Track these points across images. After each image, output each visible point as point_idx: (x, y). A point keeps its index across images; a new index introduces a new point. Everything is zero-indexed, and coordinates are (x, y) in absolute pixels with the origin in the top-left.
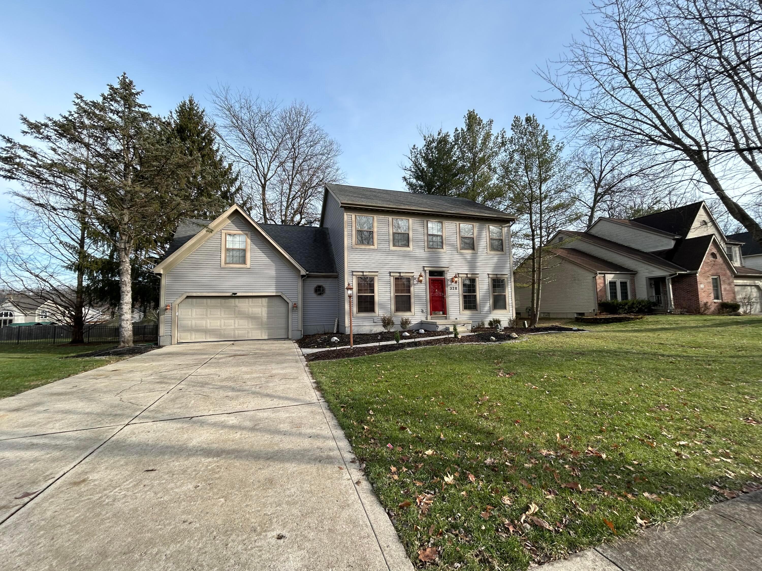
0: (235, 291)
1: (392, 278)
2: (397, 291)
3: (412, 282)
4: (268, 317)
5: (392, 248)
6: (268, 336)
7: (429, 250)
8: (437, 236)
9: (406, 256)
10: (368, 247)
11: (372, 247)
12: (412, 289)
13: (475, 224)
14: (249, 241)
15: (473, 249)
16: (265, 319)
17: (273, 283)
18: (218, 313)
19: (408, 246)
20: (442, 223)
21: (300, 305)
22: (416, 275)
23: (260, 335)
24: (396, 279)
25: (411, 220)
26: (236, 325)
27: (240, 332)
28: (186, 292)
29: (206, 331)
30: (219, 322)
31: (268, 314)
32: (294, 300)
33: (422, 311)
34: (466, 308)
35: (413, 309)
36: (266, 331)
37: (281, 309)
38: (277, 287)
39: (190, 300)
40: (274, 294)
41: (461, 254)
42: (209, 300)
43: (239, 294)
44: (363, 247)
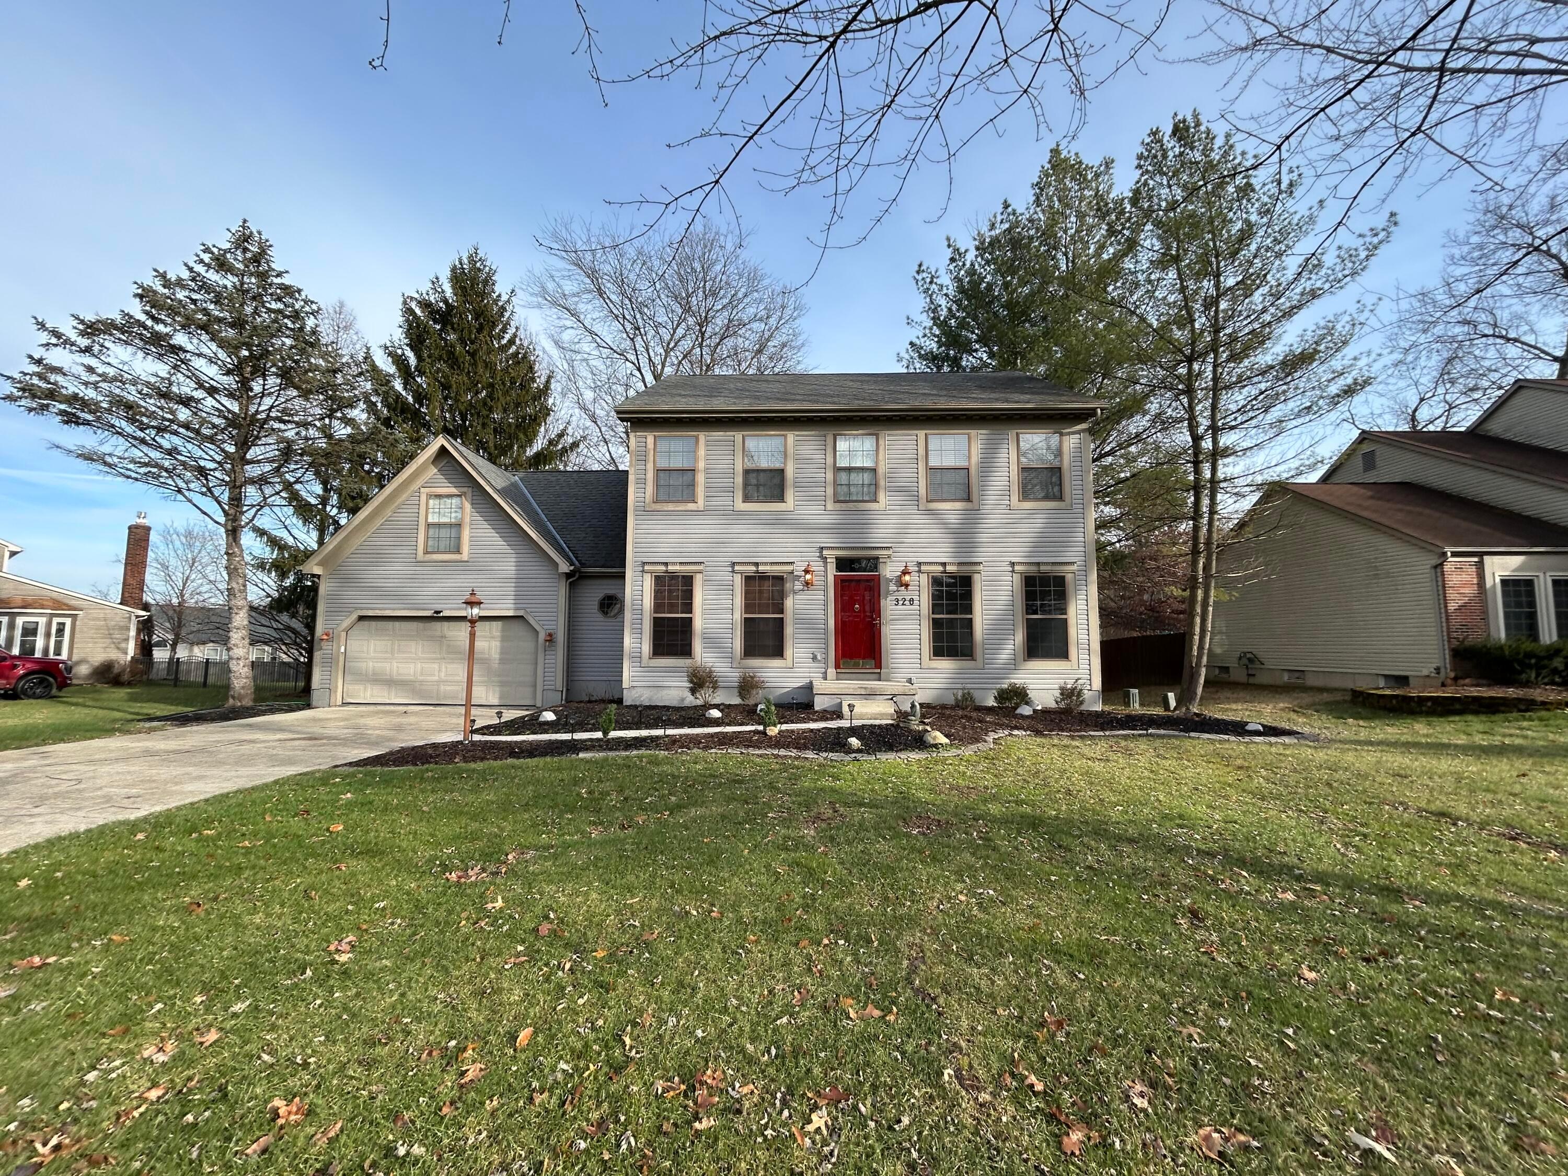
0: (438, 607)
1: (738, 579)
2: (749, 607)
3: (788, 586)
4: (502, 661)
5: (740, 505)
6: (500, 698)
7: (838, 506)
8: (862, 469)
9: (778, 521)
10: (681, 507)
11: (691, 506)
12: (789, 603)
13: (973, 432)
14: (468, 506)
15: (968, 498)
16: (495, 665)
17: (510, 589)
18: (416, 648)
19: (781, 498)
20: (877, 435)
21: (561, 637)
22: (799, 569)
23: (484, 696)
24: (749, 579)
25: (791, 436)
26: (443, 674)
27: (448, 688)
28: (356, 609)
29: (390, 682)
30: (412, 666)
31: (502, 653)
32: (550, 627)
33: (814, 658)
34: (938, 652)
35: (788, 652)
36: (497, 689)
37: (527, 645)
38: (518, 597)
39: (366, 623)
40: (511, 613)
41: (931, 512)
42: (397, 624)
43: (446, 613)
44: (671, 507)
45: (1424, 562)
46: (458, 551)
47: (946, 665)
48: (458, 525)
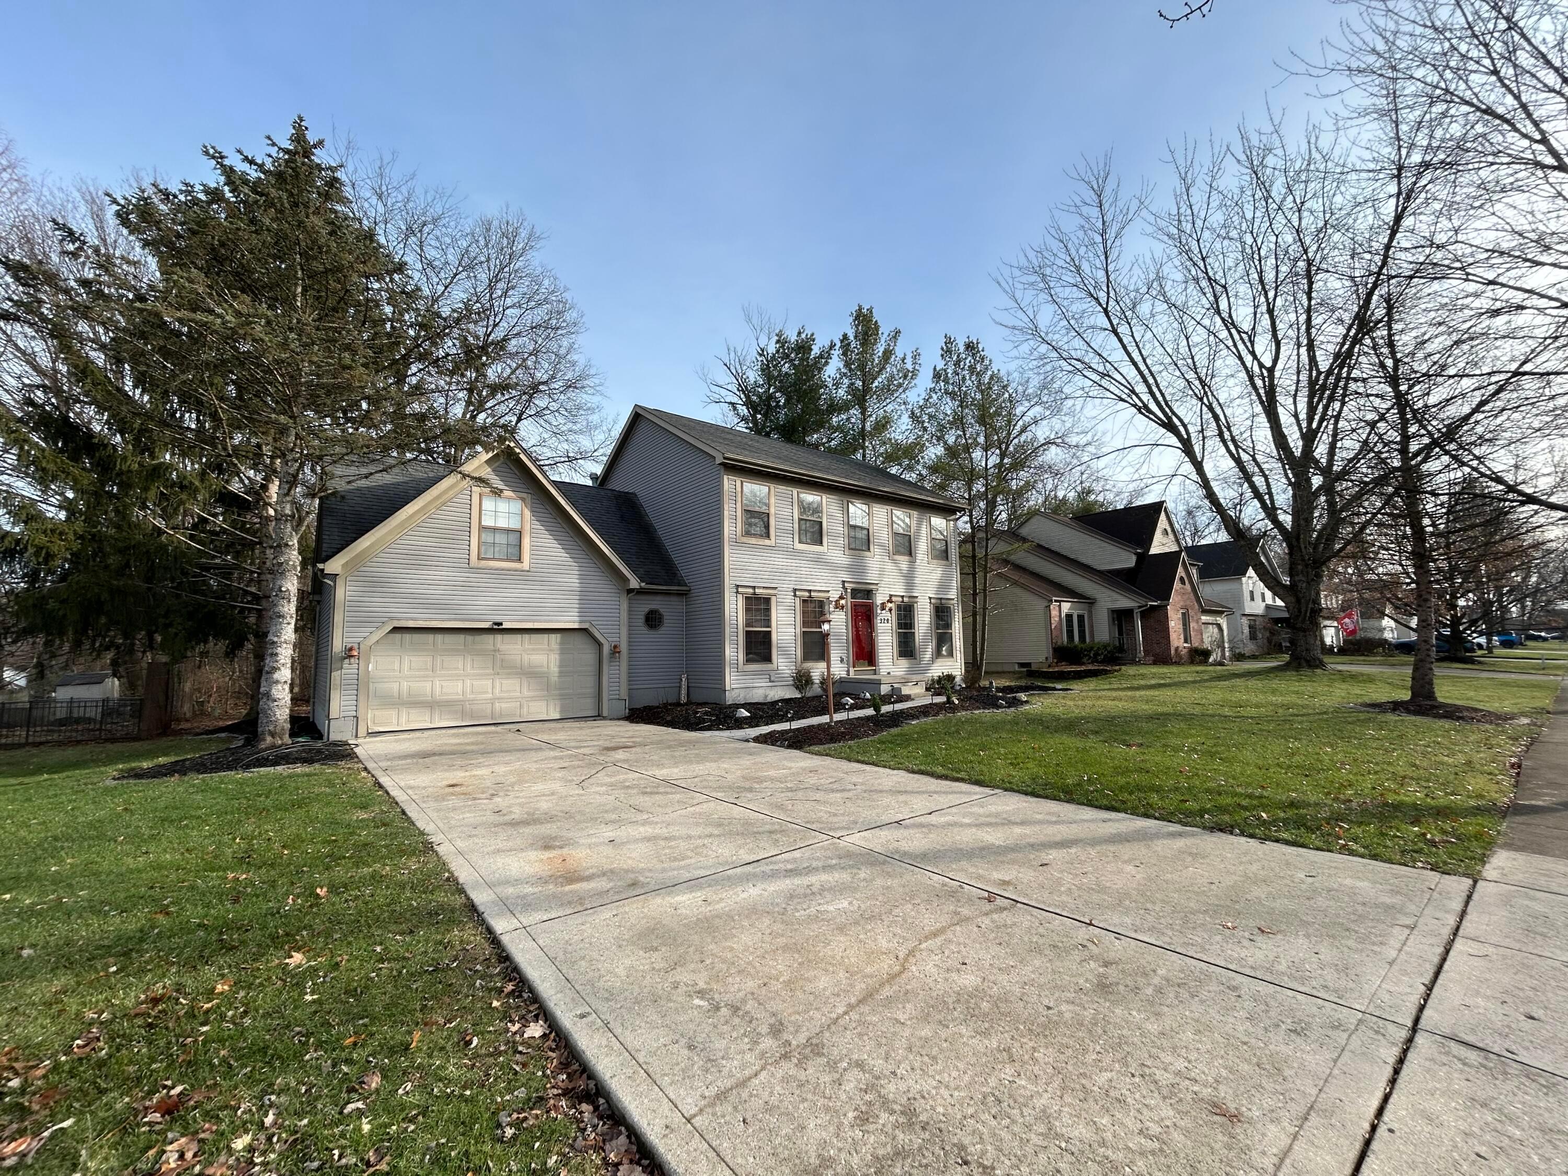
0: (498, 619)
1: (798, 601)
2: (805, 624)
3: (826, 608)
4: (562, 674)
5: (798, 545)
6: (561, 712)
7: (851, 552)
8: (862, 528)
9: (818, 560)
10: (761, 542)
11: (767, 542)
13: (912, 512)
15: (910, 554)
16: (554, 678)
17: (574, 602)
18: (458, 663)
19: (821, 543)
20: (869, 506)
21: (624, 647)
22: (834, 596)
23: (544, 710)
24: (804, 602)
25: (825, 498)
26: (497, 691)
27: (504, 705)
28: (392, 619)
29: (432, 705)
30: (460, 684)
31: (560, 666)
32: (614, 640)
33: (842, 660)
36: (558, 702)
37: (587, 656)
38: (582, 612)
39: (398, 636)
40: (576, 626)
41: (894, 562)
42: (439, 637)
43: (506, 625)
44: (753, 541)
45: (1040, 604)
46: (520, 560)
47: (904, 663)
48: (518, 532)
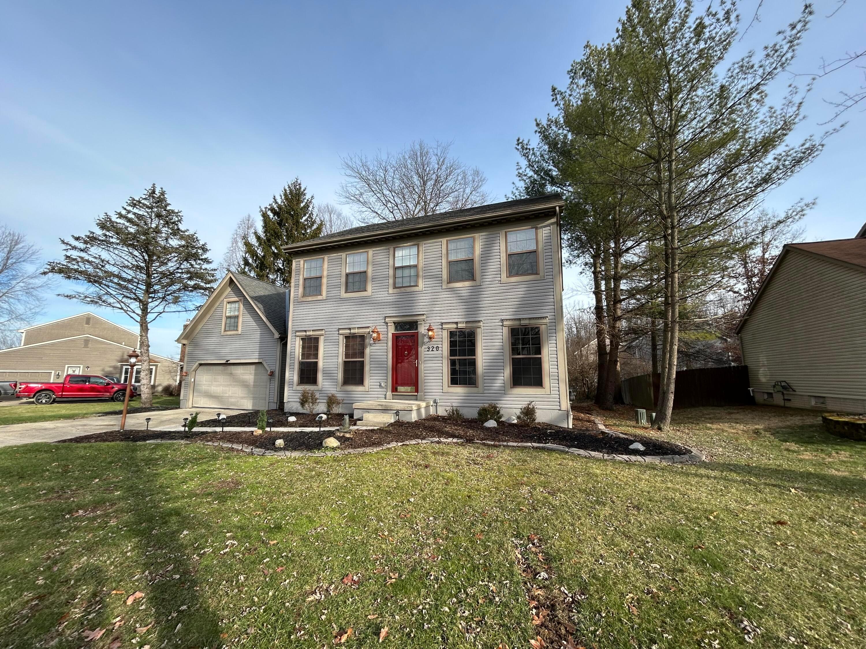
0: (228, 358)
1: (341, 337)
2: (346, 355)
3: (367, 341)
4: (254, 386)
5: (344, 295)
6: (253, 406)
7: (396, 291)
8: (410, 267)
10: (315, 298)
11: (320, 298)
12: (367, 351)
13: (476, 235)
14: (242, 306)
15: (472, 278)
16: (251, 388)
17: (258, 348)
19: (365, 290)
21: (277, 372)
24: (347, 337)
25: (371, 252)
28: (198, 360)
31: (254, 382)
32: (273, 367)
33: (380, 385)
34: (454, 382)
36: (252, 401)
37: (263, 376)
38: (259, 353)
39: (202, 367)
40: (257, 361)
42: (214, 367)
43: (232, 361)
44: (310, 299)
46: (237, 330)
47: (459, 390)
48: (237, 317)
